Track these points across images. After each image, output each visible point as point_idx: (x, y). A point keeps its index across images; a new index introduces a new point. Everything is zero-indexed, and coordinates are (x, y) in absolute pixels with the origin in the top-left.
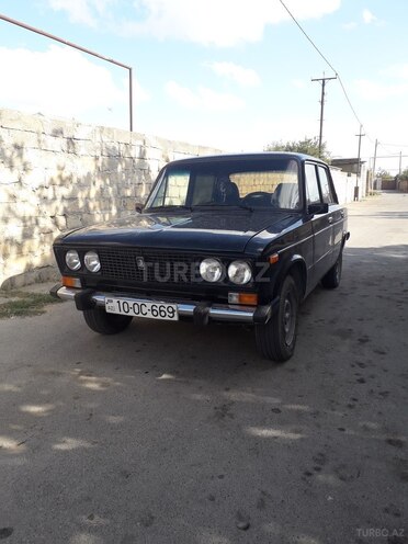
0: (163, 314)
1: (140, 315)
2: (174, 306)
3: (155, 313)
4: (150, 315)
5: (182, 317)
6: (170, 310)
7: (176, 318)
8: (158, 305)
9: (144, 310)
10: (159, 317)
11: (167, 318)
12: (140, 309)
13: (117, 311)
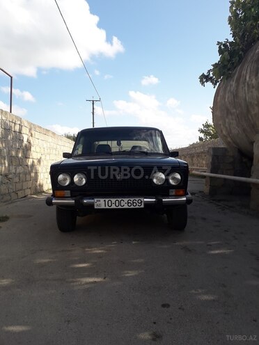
0: (135, 204)
1: (120, 207)
2: (142, 199)
3: (130, 204)
4: (126, 206)
5: (147, 204)
6: (140, 201)
7: (142, 206)
8: (132, 200)
9: (123, 203)
10: (132, 207)
11: (137, 207)
12: (120, 203)
13: (103, 207)
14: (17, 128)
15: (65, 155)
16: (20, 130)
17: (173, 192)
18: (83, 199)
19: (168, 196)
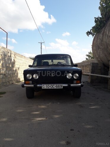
0: (59, 87)
1: (53, 88)
2: (62, 85)
3: (57, 87)
4: (55, 88)
5: (64, 87)
6: (61, 86)
7: (62, 88)
8: (58, 85)
9: (54, 86)
10: (58, 88)
11: (60, 88)
12: (53, 87)
13: (45, 88)
14: (9, 54)
15: (30, 66)
16: (11, 55)
17: (75, 82)
18: (37, 85)
19: (73, 83)
